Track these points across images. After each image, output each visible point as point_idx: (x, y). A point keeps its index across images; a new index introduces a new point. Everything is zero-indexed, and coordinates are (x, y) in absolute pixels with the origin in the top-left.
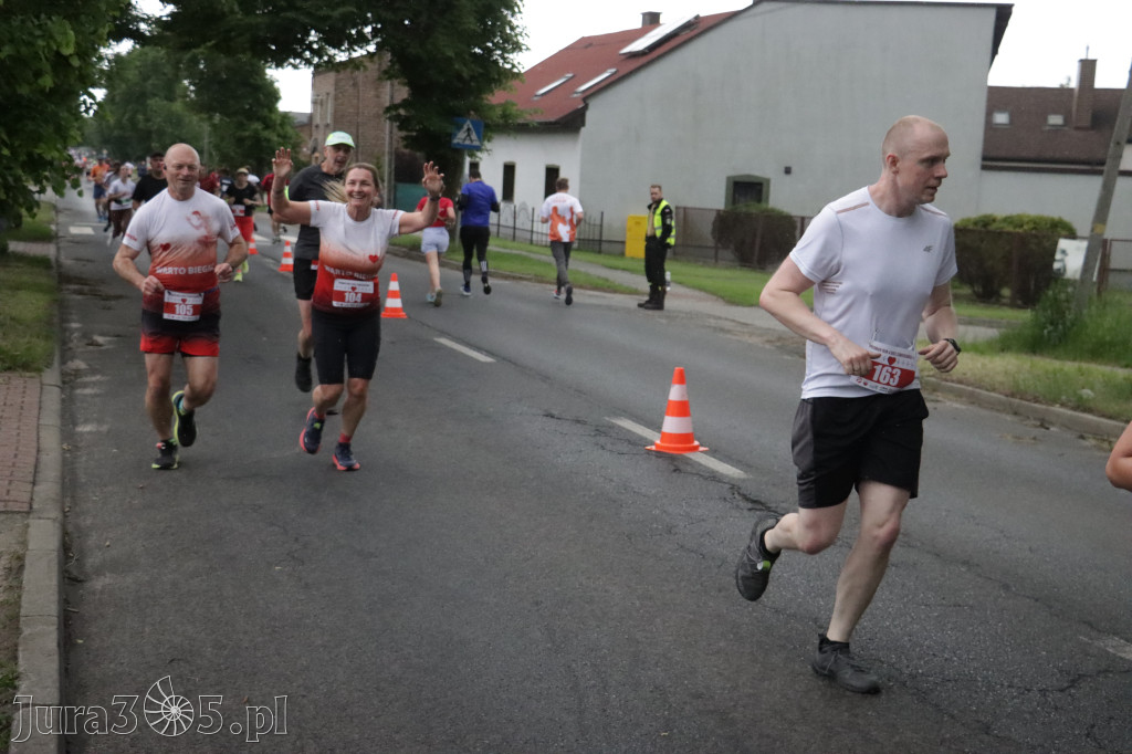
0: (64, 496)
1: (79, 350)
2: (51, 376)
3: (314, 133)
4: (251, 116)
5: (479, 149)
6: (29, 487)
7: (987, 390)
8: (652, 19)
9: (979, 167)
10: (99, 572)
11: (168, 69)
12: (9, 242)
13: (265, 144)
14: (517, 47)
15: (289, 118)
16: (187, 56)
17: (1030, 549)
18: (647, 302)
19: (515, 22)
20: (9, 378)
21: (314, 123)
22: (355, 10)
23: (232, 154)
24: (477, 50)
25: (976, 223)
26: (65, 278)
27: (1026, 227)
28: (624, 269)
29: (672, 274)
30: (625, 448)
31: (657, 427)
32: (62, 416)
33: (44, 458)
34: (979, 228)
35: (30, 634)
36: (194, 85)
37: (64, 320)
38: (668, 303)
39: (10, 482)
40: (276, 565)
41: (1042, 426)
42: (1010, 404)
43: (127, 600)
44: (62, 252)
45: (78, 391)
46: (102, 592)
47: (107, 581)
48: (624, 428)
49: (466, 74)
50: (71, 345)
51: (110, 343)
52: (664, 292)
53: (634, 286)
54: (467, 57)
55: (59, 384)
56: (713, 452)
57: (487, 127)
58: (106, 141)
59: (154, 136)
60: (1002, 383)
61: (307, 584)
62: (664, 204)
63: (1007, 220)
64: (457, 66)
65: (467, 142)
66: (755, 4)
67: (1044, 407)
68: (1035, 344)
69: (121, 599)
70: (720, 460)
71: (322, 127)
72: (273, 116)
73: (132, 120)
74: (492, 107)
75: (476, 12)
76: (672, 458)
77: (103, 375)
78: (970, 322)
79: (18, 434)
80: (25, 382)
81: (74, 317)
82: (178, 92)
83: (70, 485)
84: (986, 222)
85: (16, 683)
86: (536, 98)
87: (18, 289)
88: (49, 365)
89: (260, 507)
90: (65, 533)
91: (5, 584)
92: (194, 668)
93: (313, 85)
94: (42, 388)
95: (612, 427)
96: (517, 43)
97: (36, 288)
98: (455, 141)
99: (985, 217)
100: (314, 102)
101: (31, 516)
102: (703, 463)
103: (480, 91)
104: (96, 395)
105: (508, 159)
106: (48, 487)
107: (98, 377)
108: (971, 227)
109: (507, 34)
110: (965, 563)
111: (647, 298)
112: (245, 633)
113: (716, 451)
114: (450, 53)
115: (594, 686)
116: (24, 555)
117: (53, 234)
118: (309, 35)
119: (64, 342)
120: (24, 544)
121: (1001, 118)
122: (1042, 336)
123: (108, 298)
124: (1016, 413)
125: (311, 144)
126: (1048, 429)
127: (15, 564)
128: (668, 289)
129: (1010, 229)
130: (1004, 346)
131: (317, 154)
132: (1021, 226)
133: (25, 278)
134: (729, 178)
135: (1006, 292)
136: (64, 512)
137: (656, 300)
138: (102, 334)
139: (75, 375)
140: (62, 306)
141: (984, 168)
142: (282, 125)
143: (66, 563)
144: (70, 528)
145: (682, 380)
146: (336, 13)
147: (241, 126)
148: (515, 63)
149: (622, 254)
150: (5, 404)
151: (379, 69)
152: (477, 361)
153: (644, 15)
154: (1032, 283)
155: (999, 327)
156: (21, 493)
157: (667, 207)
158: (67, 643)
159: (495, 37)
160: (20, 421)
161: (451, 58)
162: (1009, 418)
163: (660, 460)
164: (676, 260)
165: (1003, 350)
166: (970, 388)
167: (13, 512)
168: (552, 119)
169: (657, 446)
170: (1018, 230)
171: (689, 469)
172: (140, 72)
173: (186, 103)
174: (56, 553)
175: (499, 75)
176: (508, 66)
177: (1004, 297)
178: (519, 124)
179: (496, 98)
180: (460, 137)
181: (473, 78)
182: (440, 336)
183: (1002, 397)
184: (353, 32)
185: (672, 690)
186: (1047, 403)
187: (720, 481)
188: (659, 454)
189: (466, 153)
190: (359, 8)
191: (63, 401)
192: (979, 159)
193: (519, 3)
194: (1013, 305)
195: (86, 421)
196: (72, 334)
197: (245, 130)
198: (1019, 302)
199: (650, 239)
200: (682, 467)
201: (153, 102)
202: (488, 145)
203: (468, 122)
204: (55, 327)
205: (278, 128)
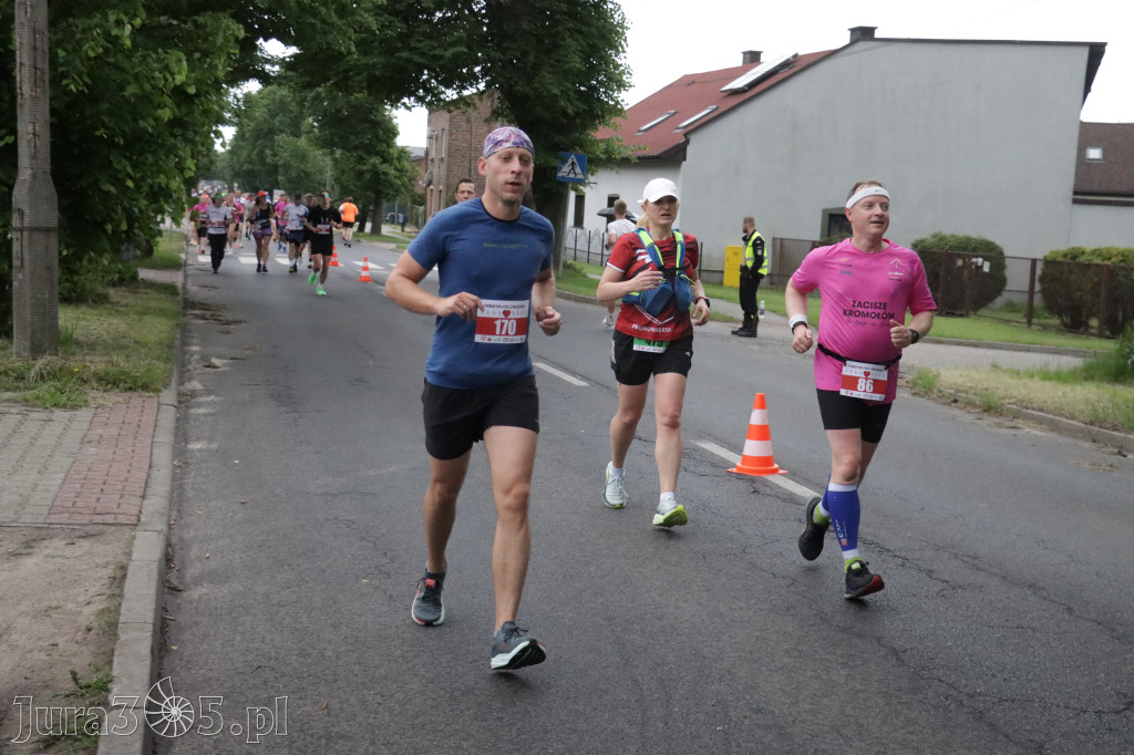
0: (171, 510)
1: (198, 371)
2: (168, 396)
3: (430, 167)
4: (370, 150)
5: (582, 182)
6: (138, 501)
7: (1067, 418)
8: (753, 58)
9: (1070, 202)
10: (197, 581)
11: (293, 107)
12: (139, 269)
13: (383, 177)
14: (621, 85)
15: (406, 152)
16: (312, 94)
17: (1098, 575)
18: (741, 329)
19: (619, 62)
20: (130, 398)
21: (430, 157)
22: (465, 50)
23: (352, 187)
24: (582, 88)
25: (1065, 256)
26: (189, 304)
27: (1114, 260)
28: (721, 298)
29: (766, 303)
30: (708, 470)
31: (738, 449)
32: (176, 435)
33: (155, 473)
34: (1068, 260)
35: (127, 640)
36: (318, 121)
37: (185, 344)
38: (760, 330)
39: (122, 496)
40: (364, 578)
41: (1120, 453)
42: (1090, 432)
43: (221, 608)
44: (189, 280)
45: (192, 411)
46: (199, 601)
47: (204, 590)
48: (707, 451)
49: (570, 111)
50: (190, 367)
51: (225, 365)
52: (757, 319)
53: (730, 315)
54: (572, 94)
55: (176, 403)
56: (793, 475)
57: (591, 161)
58: (237, 175)
59: (281, 170)
60: (1082, 412)
61: (391, 596)
62: (756, 235)
63: (1097, 252)
64: (562, 103)
65: (572, 176)
66: (853, 42)
67: (1123, 435)
68: (1120, 373)
69: (216, 608)
70: (798, 482)
71: (437, 161)
72: (391, 151)
73: (261, 155)
74: (594, 142)
75: (581, 51)
76: (753, 481)
77: (217, 395)
78: (1058, 351)
79: (133, 451)
80: (144, 401)
81: (195, 341)
82: (304, 128)
83: (178, 498)
84: (1075, 255)
85: (110, 686)
86: (640, 134)
87: (145, 314)
88: (166, 386)
89: (354, 523)
90: (169, 545)
91: (108, 592)
92: (277, 675)
93: (429, 122)
94: (158, 408)
95: (697, 449)
96: (621, 80)
97: (162, 313)
98: (560, 174)
99: (1073, 249)
100: (430, 138)
101: (139, 528)
102: (781, 485)
103: (585, 127)
104: (209, 414)
105: (612, 192)
106: (157, 501)
107: (212, 397)
108: (1060, 259)
109: (611, 73)
110: (1031, 586)
111: (741, 326)
112: (329, 642)
113: (794, 474)
114: (556, 91)
115: (658, 699)
116: (128, 565)
117: (182, 262)
118: (423, 74)
119: (183, 365)
120: (129, 554)
121: (1094, 154)
122: (1126, 366)
123: (228, 323)
124: (1094, 441)
125: (426, 177)
126: (1125, 456)
127: (119, 574)
128: (760, 317)
129: (1099, 261)
130: (1088, 375)
131: (431, 187)
132: (1110, 259)
133: (153, 304)
134: (824, 211)
135: (1094, 322)
136: (170, 527)
137: (749, 328)
138: (219, 357)
139: (191, 395)
140: (185, 331)
141: (1075, 202)
142: (399, 159)
143: (167, 574)
144: (174, 540)
145: (762, 405)
146: (448, 54)
147: (360, 160)
148: (619, 99)
149: (721, 283)
150: (123, 423)
151: (491, 106)
152: (570, 385)
153: (745, 53)
154: (1121, 313)
155: (1084, 357)
156: (129, 507)
157: (758, 238)
158: (160, 649)
159: (599, 75)
160: (136, 438)
161: (557, 95)
162: (1087, 445)
163: (739, 481)
164: (772, 289)
165: (1086, 379)
166: (1050, 416)
167: (122, 525)
168: (655, 153)
169: (738, 468)
170: (1109, 263)
171: (768, 491)
172: (269, 111)
173: (310, 140)
174: (157, 563)
175: (603, 113)
176: (611, 103)
177: (1091, 327)
178: (623, 159)
179: (600, 133)
180: (564, 171)
181: (577, 113)
182: (537, 361)
183: (1080, 424)
184: (464, 71)
185: (733, 704)
186: (1126, 432)
187: (796, 503)
188: (740, 476)
189: (570, 186)
190: (469, 48)
191: (178, 420)
192: (1071, 193)
193: (623, 43)
194: (1101, 336)
195: (198, 439)
196: (192, 356)
197: (364, 164)
198: (1107, 333)
199: (744, 269)
200: (761, 489)
201: (281, 138)
202: (591, 179)
203: (573, 156)
204: (175, 352)
205: (395, 161)
